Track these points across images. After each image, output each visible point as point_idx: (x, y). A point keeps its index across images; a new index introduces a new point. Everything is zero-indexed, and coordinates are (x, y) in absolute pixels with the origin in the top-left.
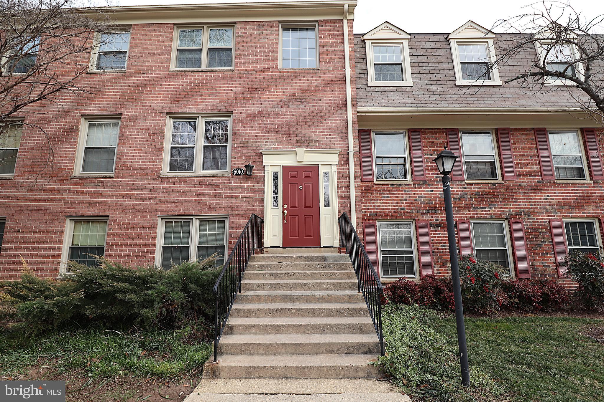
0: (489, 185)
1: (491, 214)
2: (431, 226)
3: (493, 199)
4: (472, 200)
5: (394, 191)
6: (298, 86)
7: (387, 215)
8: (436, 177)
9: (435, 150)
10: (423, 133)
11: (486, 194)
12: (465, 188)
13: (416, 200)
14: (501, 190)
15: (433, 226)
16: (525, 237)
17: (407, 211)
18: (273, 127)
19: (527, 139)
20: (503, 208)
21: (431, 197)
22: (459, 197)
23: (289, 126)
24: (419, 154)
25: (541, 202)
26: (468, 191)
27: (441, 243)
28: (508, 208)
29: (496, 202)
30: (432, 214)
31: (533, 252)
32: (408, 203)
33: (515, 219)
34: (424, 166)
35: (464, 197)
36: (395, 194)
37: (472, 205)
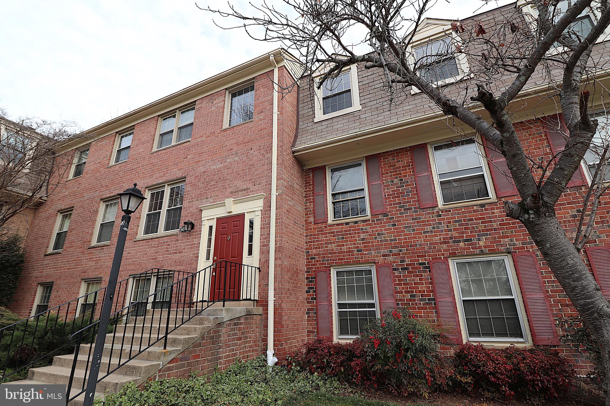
0: (475, 208)
1: (480, 247)
2: (395, 269)
3: (483, 227)
4: (450, 230)
5: (350, 230)
6: (234, 141)
7: (342, 259)
8: (400, 207)
9: (397, 174)
10: (382, 158)
11: (472, 220)
12: (440, 216)
13: (376, 238)
14: (494, 212)
15: (398, 269)
16: (540, 278)
17: (365, 252)
18: (213, 183)
19: (530, 135)
20: (499, 238)
21: (393, 232)
22: (431, 228)
23: (225, 180)
24: (378, 183)
25: (567, 222)
26: (443, 219)
27: (408, 292)
28: (508, 237)
29: (487, 230)
30: (395, 255)
31: (559, 301)
32: (366, 243)
33: (522, 252)
34: (384, 196)
35: (438, 228)
36: (350, 234)
37: (451, 238)
